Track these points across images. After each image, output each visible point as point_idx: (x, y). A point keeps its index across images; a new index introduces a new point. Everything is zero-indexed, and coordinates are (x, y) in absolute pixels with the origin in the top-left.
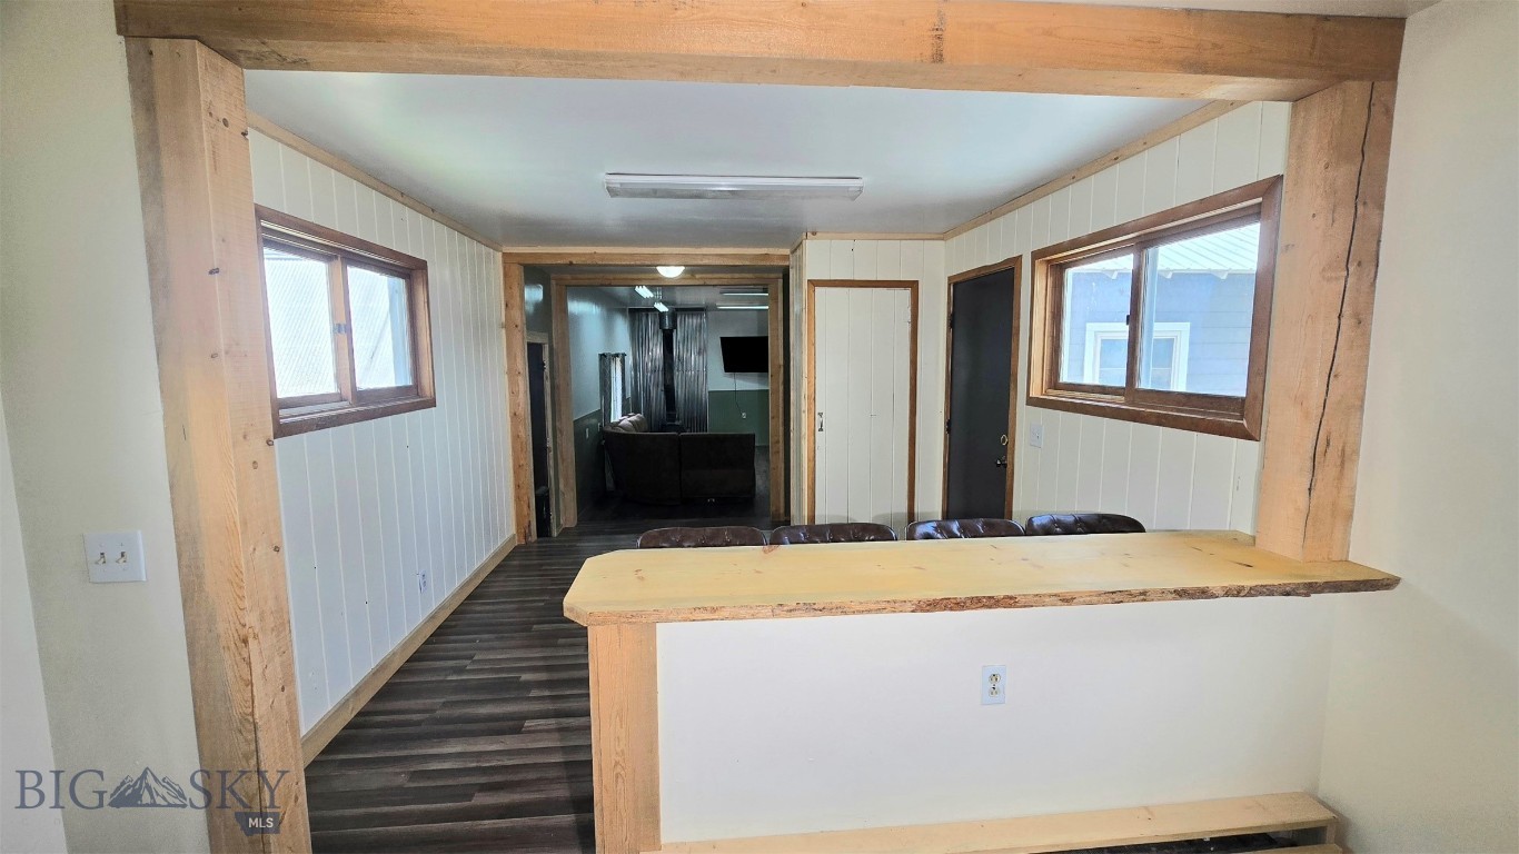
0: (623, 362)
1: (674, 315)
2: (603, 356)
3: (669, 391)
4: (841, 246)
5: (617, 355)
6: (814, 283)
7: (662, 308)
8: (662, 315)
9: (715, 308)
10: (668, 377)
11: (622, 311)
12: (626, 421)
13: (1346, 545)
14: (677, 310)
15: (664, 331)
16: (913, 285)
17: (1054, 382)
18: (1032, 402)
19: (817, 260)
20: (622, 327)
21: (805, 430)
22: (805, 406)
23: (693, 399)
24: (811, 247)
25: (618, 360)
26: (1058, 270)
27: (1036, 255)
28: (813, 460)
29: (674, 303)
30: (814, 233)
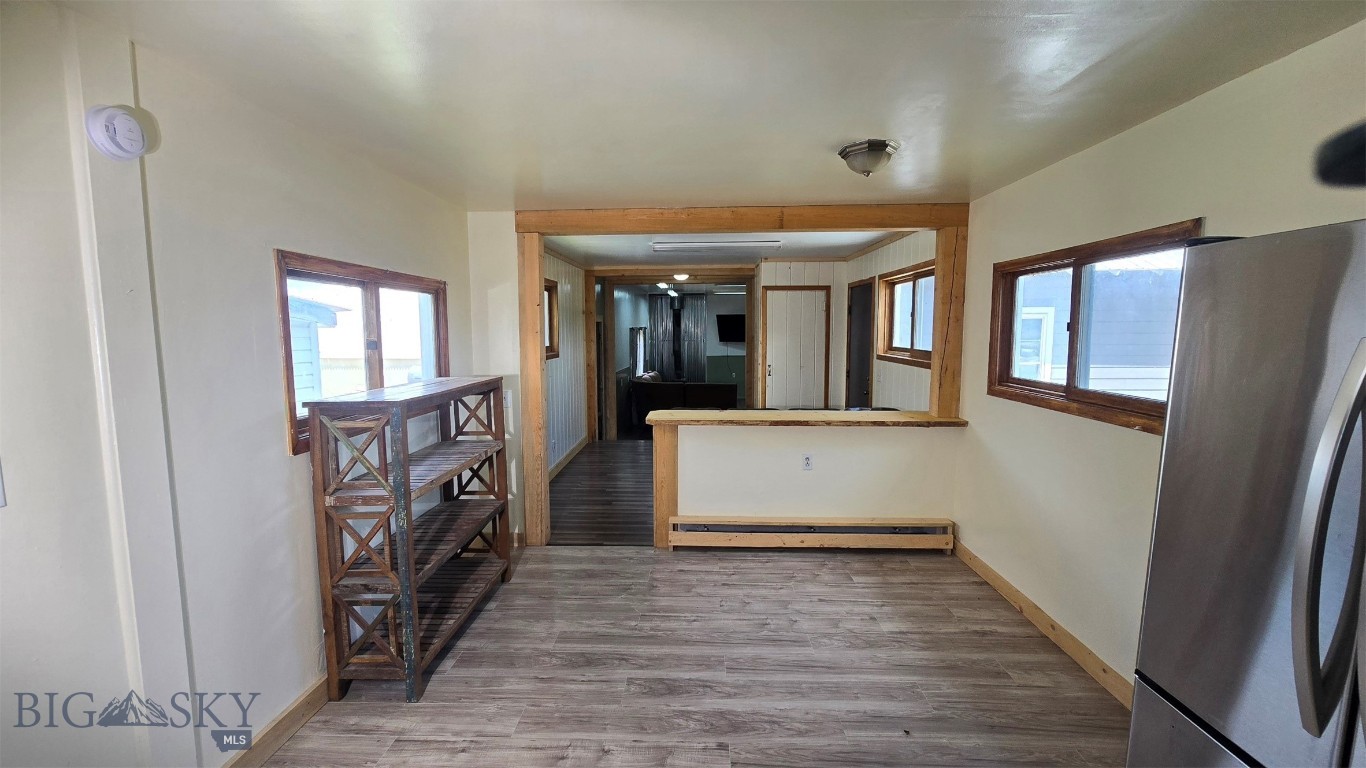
0: (644, 333)
1: (683, 297)
2: (632, 329)
3: (677, 354)
4: (782, 266)
5: (641, 328)
6: (767, 288)
7: (673, 294)
8: (673, 298)
9: (712, 293)
10: (677, 345)
11: (644, 296)
12: (646, 376)
13: (957, 410)
14: (684, 294)
15: (674, 310)
16: (827, 289)
17: (890, 348)
18: (880, 358)
19: (767, 274)
20: (644, 308)
21: (760, 375)
22: (760, 361)
23: (695, 361)
24: (764, 266)
25: (641, 332)
26: (892, 285)
27: (881, 277)
28: (764, 393)
29: (682, 290)
30: (766, 259)
